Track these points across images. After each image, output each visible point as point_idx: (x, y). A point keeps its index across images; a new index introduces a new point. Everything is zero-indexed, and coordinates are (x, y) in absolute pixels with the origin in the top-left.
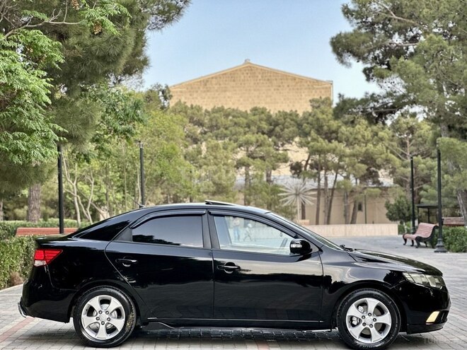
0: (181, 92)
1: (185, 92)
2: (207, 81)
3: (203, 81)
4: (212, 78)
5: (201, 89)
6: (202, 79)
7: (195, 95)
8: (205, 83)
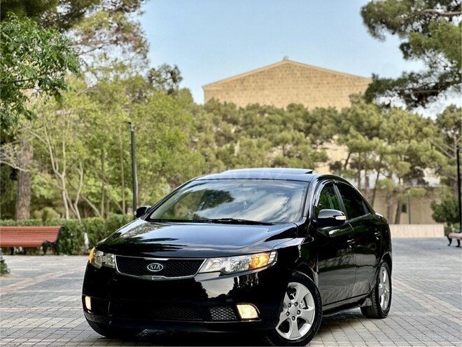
0: (217, 91)
1: (221, 91)
2: (244, 79)
3: (240, 79)
4: (249, 76)
5: (238, 87)
6: (238, 77)
7: (232, 94)
8: (242, 81)
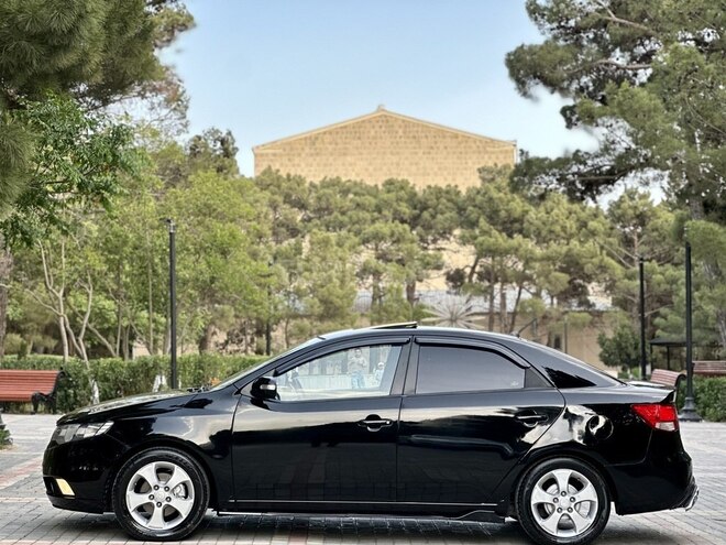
0: (274, 155)
1: (281, 155)
2: (317, 138)
3: (310, 138)
4: (325, 133)
5: (307, 150)
6: (308, 135)
7: (297, 160)
8: (312, 140)
